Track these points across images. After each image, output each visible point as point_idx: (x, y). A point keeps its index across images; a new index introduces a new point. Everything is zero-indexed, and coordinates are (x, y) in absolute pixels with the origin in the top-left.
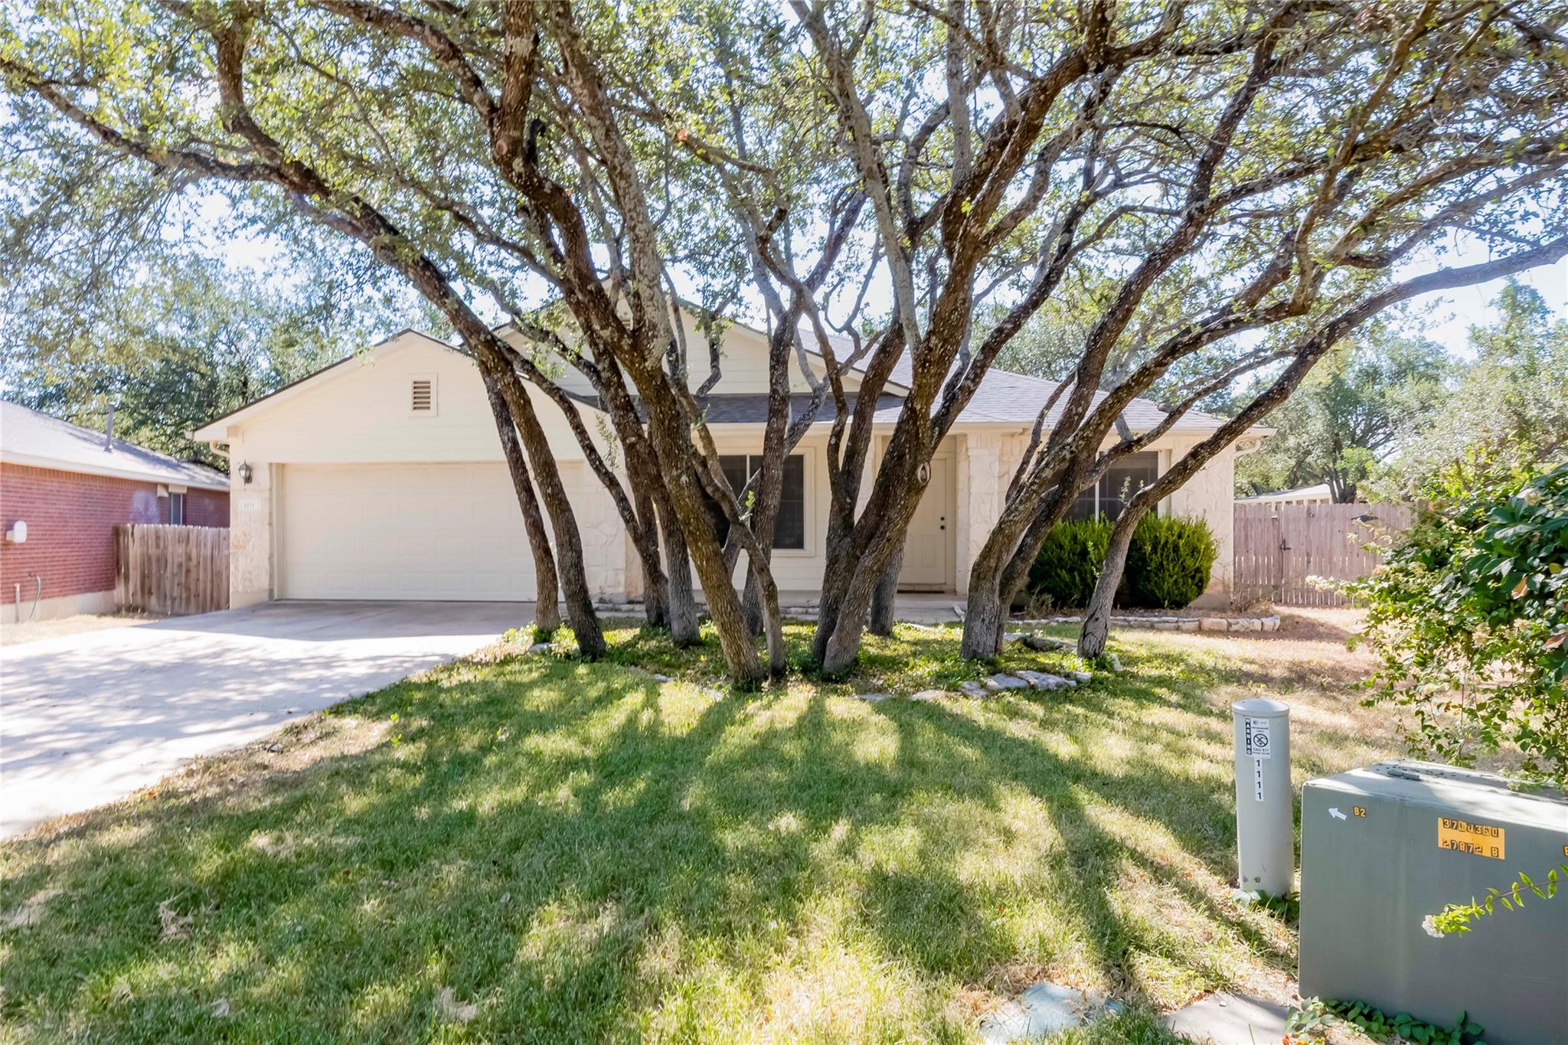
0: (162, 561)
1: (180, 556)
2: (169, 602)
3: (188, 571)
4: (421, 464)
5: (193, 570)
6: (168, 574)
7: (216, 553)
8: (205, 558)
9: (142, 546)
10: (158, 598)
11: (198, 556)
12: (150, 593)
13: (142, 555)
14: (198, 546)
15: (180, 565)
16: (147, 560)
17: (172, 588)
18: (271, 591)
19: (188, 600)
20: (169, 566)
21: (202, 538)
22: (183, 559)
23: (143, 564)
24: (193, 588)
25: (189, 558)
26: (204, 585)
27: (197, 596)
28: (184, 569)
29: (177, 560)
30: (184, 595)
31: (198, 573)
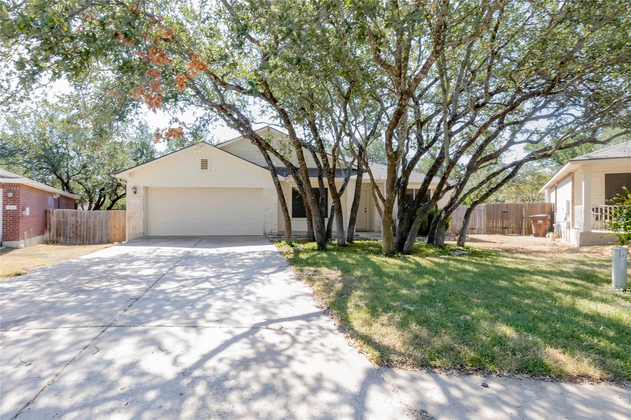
0: (65, 223)
1: (73, 221)
2: (68, 239)
3: (77, 227)
5: (79, 227)
6: (68, 228)
7: (88, 220)
8: (84, 222)
9: (57, 217)
10: (64, 238)
11: (81, 221)
12: (60, 236)
13: (57, 221)
14: (81, 217)
15: (73, 225)
16: (59, 223)
17: (70, 233)
18: (144, 233)
19: (77, 238)
20: (68, 225)
22: (75, 223)
23: (57, 224)
24: (79, 234)
25: (77, 222)
26: (83, 232)
27: (80, 236)
28: (75, 227)
29: (72, 223)
30: (75, 236)
31: (81, 228)
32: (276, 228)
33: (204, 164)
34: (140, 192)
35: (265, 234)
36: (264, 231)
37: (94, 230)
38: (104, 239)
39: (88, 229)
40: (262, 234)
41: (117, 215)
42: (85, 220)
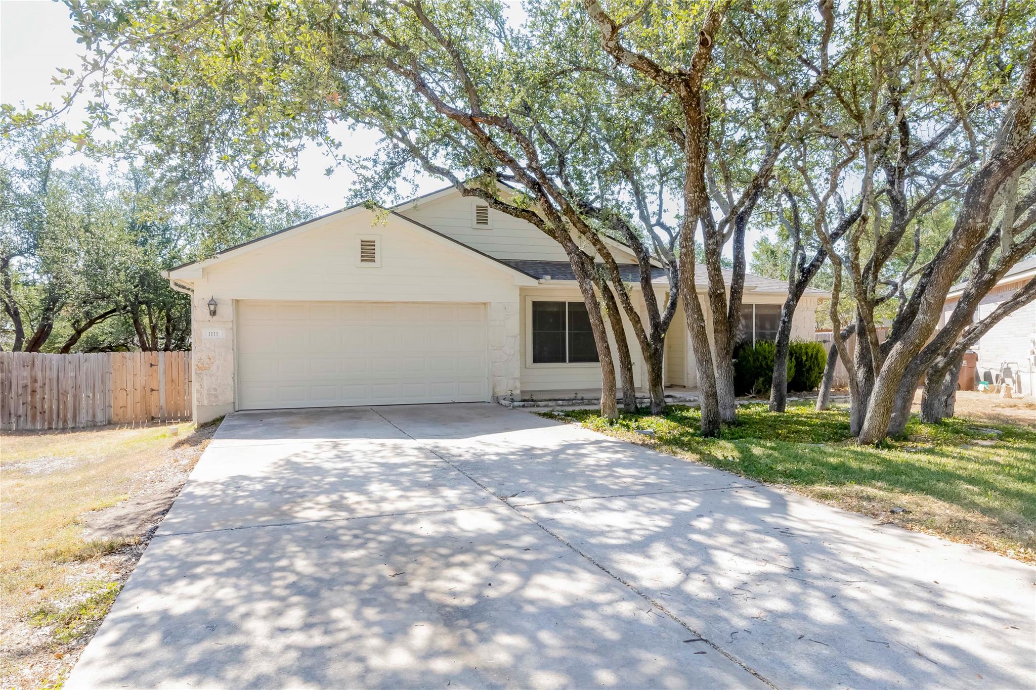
0: (6, 384)
1: (23, 378)
2: (14, 420)
3: (34, 391)
4: (360, 302)
5: (39, 390)
6: (13, 394)
7: (61, 375)
8: (51, 380)
11: (44, 378)
14: (43, 369)
15: (25, 387)
17: (17, 407)
18: (234, 403)
19: (34, 418)
20: (14, 387)
21: (47, 362)
22: (28, 382)
24: (39, 406)
25: (34, 380)
26: (50, 403)
27: (43, 413)
28: (29, 391)
29: (21, 383)
30: (29, 413)
31: (44, 393)
32: (518, 384)
33: (368, 251)
34: (226, 311)
35: (497, 400)
36: (494, 393)
37: (75, 397)
38: (100, 417)
39: (61, 395)
40: (489, 399)
41: (130, 363)
42: (55, 376)
